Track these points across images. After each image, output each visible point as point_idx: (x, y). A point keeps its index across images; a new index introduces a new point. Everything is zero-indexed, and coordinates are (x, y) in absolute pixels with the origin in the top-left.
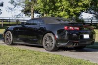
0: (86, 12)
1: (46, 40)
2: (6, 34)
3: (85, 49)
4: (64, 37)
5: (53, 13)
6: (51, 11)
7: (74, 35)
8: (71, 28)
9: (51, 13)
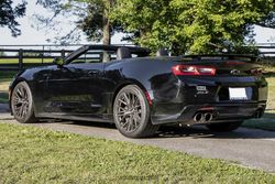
0: (263, 25)
1: (123, 106)
2: (17, 90)
3: (240, 129)
4: (172, 97)
5: (165, 30)
6: (157, 22)
7: (201, 89)
8: (191, 69)
9: (158, 29)
